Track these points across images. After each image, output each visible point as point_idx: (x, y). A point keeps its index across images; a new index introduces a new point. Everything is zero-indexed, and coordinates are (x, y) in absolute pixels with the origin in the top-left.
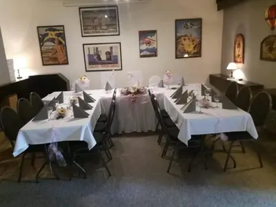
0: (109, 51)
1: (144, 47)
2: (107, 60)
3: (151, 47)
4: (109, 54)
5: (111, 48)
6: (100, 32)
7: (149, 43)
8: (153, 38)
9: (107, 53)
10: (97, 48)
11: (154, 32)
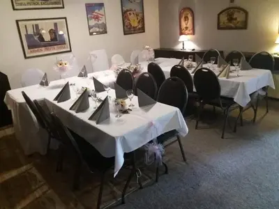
0: (53, 28)
1: (93, 22)
2: (52, 40)
3: (100, 22)
4: (53, 32)
5: (56, 25)
6: (38, 4)
7: (97, 18)
8: (101, 12)
9: (51, 32)
10: (37, 26)
11: (101, 5)
